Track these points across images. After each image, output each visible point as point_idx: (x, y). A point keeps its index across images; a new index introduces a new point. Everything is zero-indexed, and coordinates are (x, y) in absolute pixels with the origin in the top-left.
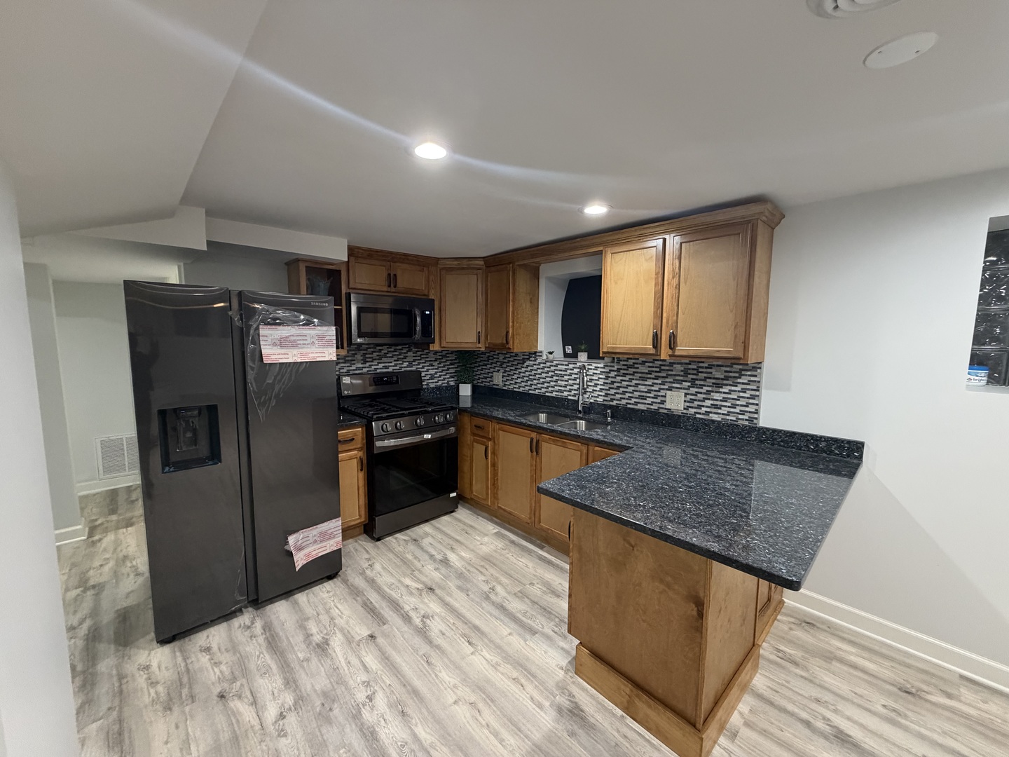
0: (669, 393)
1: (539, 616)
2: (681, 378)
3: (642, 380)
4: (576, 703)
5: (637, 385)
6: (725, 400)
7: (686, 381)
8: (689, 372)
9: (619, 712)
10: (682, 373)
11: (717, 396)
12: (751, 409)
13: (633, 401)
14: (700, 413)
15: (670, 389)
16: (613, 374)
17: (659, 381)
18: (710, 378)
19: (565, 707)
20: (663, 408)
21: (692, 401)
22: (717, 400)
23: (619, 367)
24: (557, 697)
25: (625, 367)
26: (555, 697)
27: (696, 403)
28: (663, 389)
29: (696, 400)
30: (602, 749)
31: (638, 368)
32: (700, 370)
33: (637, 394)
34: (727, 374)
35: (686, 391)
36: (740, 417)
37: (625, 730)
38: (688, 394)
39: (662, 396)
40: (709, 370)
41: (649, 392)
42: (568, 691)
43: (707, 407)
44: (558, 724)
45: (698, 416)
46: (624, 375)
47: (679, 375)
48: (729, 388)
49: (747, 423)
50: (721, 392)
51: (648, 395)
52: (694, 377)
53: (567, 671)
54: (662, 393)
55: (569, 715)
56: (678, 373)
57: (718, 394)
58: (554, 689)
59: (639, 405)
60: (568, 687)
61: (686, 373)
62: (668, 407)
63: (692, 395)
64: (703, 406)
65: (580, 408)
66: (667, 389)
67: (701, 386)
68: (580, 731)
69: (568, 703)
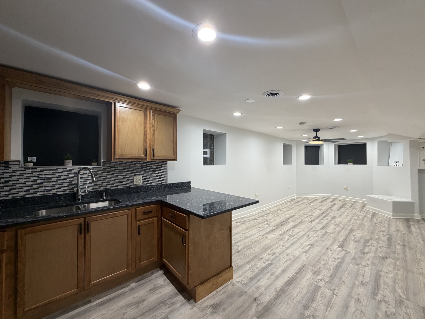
0: (135, 177)
1: (155, 313)
2: (140, 170)
3: (120, 173)
4: (210, 306)
5: (117, 176)
6: (157, 176)
7: (142, 171)
8: (143, 167)
9: (214, 292)
10: (140, 168)
11: (154, 175)
12: (165, 178)
13: (115, 185)
14: (148, 184)
15: (135, 175)
16: (100, 172)
17: (129, 173)
18: (152, 169)
19: (212, 310)
20: (132, 185)
21: (145, 179)
22: (155, 177)
23: (105, 168)
24: (208, 313)
25: (109, 167)
26: (207, 314)
27: (147, 179)
28: (132, 176)
29: (147, 178)
30: (229, 301)
31: (117, 167)
32: (148, 166)
33: (117, 181)
34: (157, 166)
35: (142, 175)
36: (163, 181)
37: (221, 292)
38: (143, 176)
39: (131, 179)
40: (151, 165)
41: (124, 178)
42: (204, 307)
43: (151, 180)
44: (220, 314)
45: (148, 185)
46: (109, 172)
47: (139, 169)
48: (158, 171)
49: (164, 183)
50: (156, 174)
51: (124, 180)
52: (145, 169)
53: (194, 306)
54: (131, 178)
55: (216, 309)
56: (138, 168)
57: (155, 175)
58: (203, 313)
59: (118, 186)
60: (203, 307)
61: (142, 167)
62: (135, 183)
63: (145, 176)
64: (150, 180)
65: (80, 197)
66: (133, 176)
67: (148, 172)
68: (223, 306)
69: (210, 309)
